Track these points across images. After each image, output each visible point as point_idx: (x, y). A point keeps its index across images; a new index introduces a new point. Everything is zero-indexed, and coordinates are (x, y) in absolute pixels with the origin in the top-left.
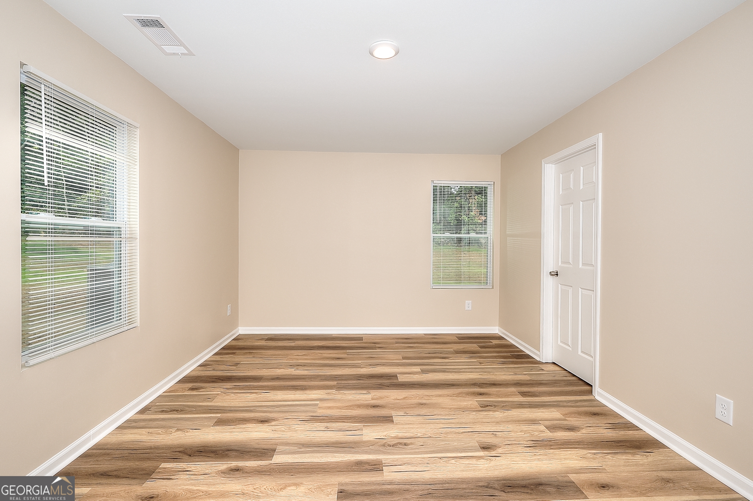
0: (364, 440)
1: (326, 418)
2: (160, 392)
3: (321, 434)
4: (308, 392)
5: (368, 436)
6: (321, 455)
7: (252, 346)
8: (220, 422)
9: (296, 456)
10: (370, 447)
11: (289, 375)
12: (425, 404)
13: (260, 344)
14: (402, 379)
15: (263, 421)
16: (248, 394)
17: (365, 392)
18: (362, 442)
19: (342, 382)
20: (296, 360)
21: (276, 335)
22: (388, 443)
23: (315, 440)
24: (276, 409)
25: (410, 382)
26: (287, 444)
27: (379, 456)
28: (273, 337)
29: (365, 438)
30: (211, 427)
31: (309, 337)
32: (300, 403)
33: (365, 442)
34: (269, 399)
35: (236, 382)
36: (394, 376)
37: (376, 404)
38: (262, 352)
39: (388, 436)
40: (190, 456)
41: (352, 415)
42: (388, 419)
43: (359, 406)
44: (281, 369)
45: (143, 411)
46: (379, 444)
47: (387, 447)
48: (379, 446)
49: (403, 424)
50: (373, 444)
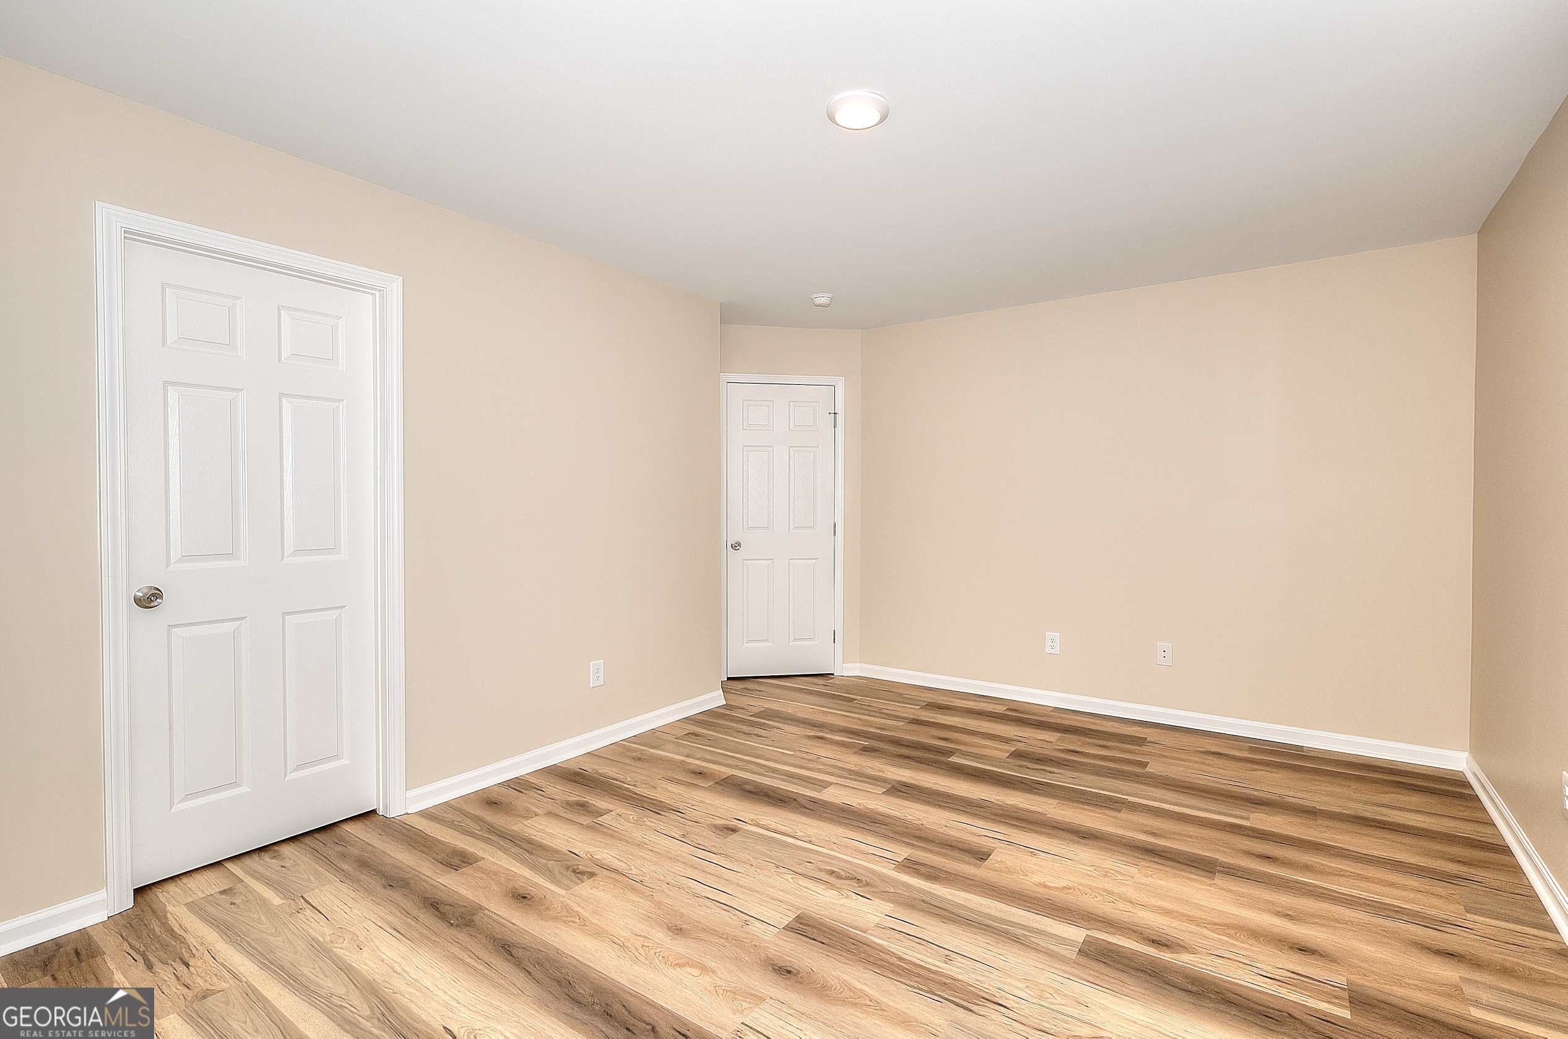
0: (893, 906)
6: (988, 911)
9: (1035, 925)
10: (894, 892)
18: (898, 903)
22: (857, 885)
27: (892, 876)
29: (888, 907)
33: (893, 902)
39: (843, 895)
46: (874, 889)
47: (866, 881)
48: (876, 886)
49: (788, 903)
50: (883, 893)
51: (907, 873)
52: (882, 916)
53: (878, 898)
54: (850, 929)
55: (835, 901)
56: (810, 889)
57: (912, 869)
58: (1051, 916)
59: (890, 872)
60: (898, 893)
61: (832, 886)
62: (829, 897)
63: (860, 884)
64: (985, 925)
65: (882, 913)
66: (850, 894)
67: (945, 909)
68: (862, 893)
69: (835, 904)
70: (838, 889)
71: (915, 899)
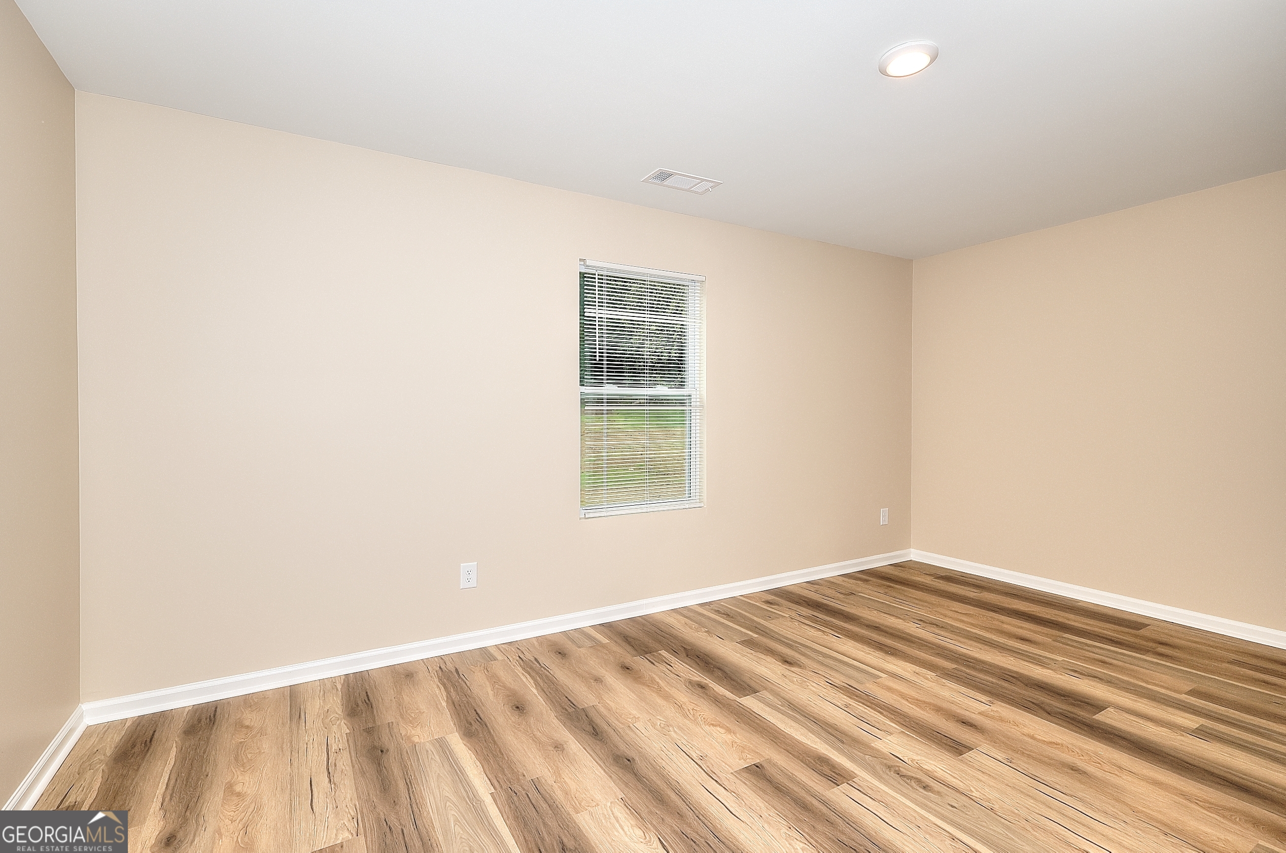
1: (866, 697)
2: (736, 594)
3: (830, 708)
4: (890, 658)
5: (886, 745)
6: (793, 724)
7: (905, 579)
8: (749, 643)
9: (768, 709)
10: (866, 756)
11: (899, 630)
12: (1084, 773)
13: (923, 580)
14: (1106, 717)
15: (787, 661)
16: (812, 629)
17: (984, 698)
19: (967, 671)
20: (942, 616)
21: (963, 575)
22: (900, 769)
23: (813, 709)
24: (819, 657)
25: (1120, 730)
26: (776, 694)
27: (862, 771)
28: (957, 576)
29: (877, 744)
30: (734, 642)
31: (1019, 593)
32: (858, 666)
33: (870, 747)
34: (829, 645)
35: (821, 612)
36: (1098, 706)
37: (970, 721)
38: (905, 591)
39: (917, 763)
40: (687, 656)
41: (905, 712)
42: (958, 748)
43: (938, 710)
44: (900, 618)
45: (701, 605)
46: (885, 761)
47: (890, 771)
48: (881, 763)
49: (973, 767)
50: (877, 756)
51: (845, 769)
52: (884, 739)
53: (883, 754)
54: (914, 736)
55: (923, 758)
56: (951, 775)
57: (837, 772)
58: (751, 712)
59: (863, 775)
60: (863, 753)
61: (927, 773)
62: (931, 764)
63: (897, 769)
64: (806, 717)
65: (884, 742)
66: (910, 762)
67: (829, 733)
68: (897, 761)
69: (925, 756)
70: (921, 769)
71: (850, 746)
